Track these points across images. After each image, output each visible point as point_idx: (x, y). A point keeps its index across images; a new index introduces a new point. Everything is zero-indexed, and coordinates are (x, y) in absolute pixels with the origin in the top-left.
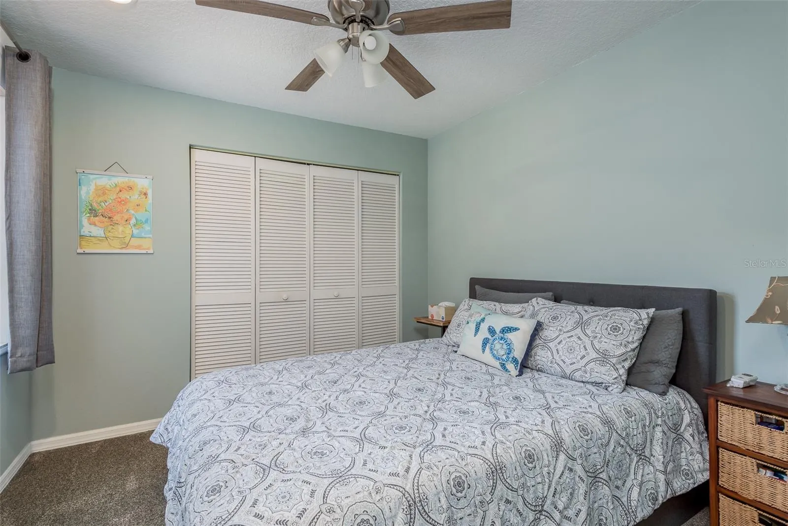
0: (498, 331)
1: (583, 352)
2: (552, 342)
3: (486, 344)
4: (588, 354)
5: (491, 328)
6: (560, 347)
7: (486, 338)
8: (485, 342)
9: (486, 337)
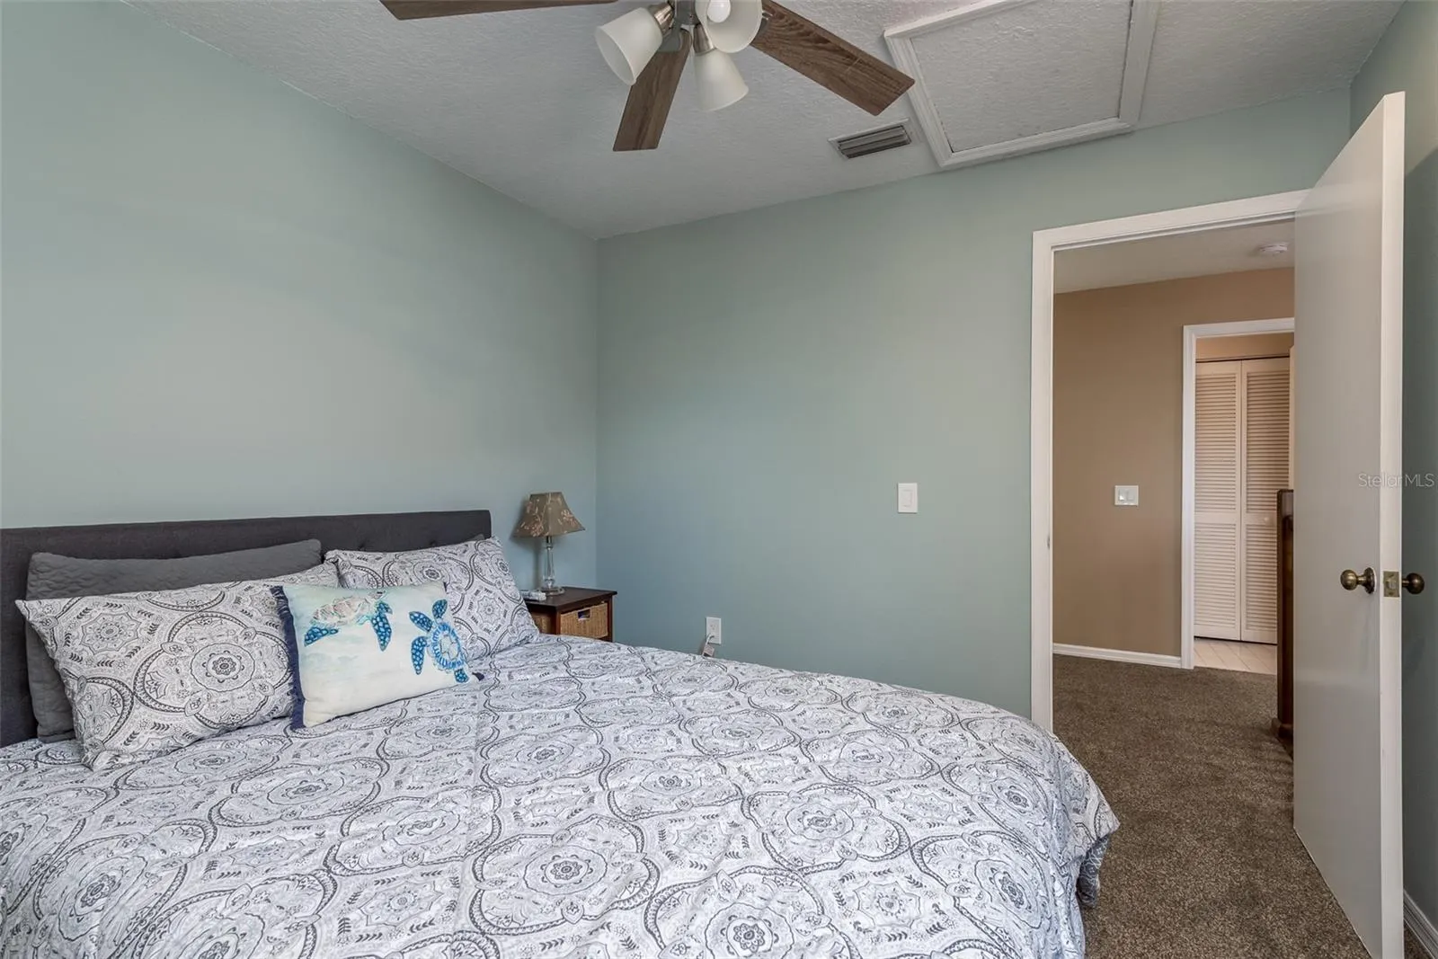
0: (431, 616)
1: (503, 606)
2: (461, 610)
3: (421, 652)
4: (507, 606)
5: (416, 615)
6: (474, 612)
7: (419, 639)
8: (418, 649)
9: (417, 636)
